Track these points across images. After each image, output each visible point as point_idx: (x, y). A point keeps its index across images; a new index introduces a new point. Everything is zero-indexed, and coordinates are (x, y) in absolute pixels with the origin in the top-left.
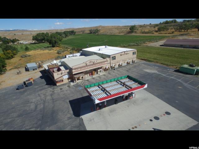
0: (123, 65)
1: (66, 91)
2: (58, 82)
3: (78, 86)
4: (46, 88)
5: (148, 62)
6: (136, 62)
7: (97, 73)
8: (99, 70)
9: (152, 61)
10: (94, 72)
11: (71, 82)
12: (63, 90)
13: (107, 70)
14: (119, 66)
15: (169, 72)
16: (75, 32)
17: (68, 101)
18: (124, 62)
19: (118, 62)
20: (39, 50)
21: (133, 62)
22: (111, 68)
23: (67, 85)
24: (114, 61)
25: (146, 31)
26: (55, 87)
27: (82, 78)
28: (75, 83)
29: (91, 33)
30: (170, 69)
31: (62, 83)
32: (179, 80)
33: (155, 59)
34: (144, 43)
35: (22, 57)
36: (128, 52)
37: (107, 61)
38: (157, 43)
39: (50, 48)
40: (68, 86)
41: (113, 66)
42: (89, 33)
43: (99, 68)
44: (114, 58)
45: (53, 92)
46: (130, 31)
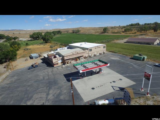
0: (97, 55)
1: (61, 70)
2: (55, 64)
3: (67, 67)
4: (47, 69)
5: (114, 53)
6: (105, 53)
7: (80, 60)
9: (117, 53)
10: (77, 59)
11: (63, 65)
12: (59, 69)
13: (86, 58)
14: (94, 56)
15: (127, 59)
16: (62, 32)
17: (63, 75)
18: (98, 53)
19: (93, 53)
20: (35, 45)
21: (103, 53)
22: (89, 57)
24: (91, 52)
25: (115, 31)
26: (53, 68)
27: (70, 62)
28: (66, 66)
29: (73, 33)
30: (127, 57)
31: (57, 65)
32: (132, 64)
33: (119, 51)
34: (113, 40)
35: (24, 50)
36: (100, 46)
37: (86, 52)
38: (122, 40)
39: (44, 44)
40: (61, 67)
41: (90, 55)
42: (72, 33)
43: (81, 57)
44: (91, 50)
45: (52, 70)
46: (103, 31)
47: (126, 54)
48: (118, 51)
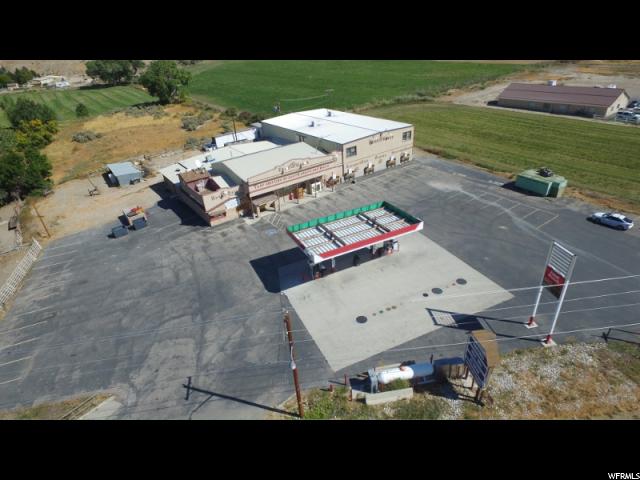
0: (376, 169)
1: (239, 238)
2: (213, 217)
3: (263, 226)
4: (185, 234)
5: (443, 161)
6: (410, 160)
7: (309, 193)
8: (313, 185)
9: (454, 158)
11: (244, 216)
12: (229, 235)
13: (335, 183)
14: (365, 172)
15: (491, 188)
17: (247, 261)
18: (380, 162)
19: (362, 162)
21: (403, 160)
22: (345, 179)
23: (238, 225)
24: (353, 158)
26: (207, 229)
27: (272, 205)
28: (255, 220)
30: (494, 180)
31: (223, 220)
33: (463, 151)
34: (444, 92)
36: (391, 134)
37: (334, 160)
40: (240, 227)
41: (350, 172)
43: (313, 181)
44: (353, 151)
45: (206, 241)
47: (490, 162)
48: (458, 149)
